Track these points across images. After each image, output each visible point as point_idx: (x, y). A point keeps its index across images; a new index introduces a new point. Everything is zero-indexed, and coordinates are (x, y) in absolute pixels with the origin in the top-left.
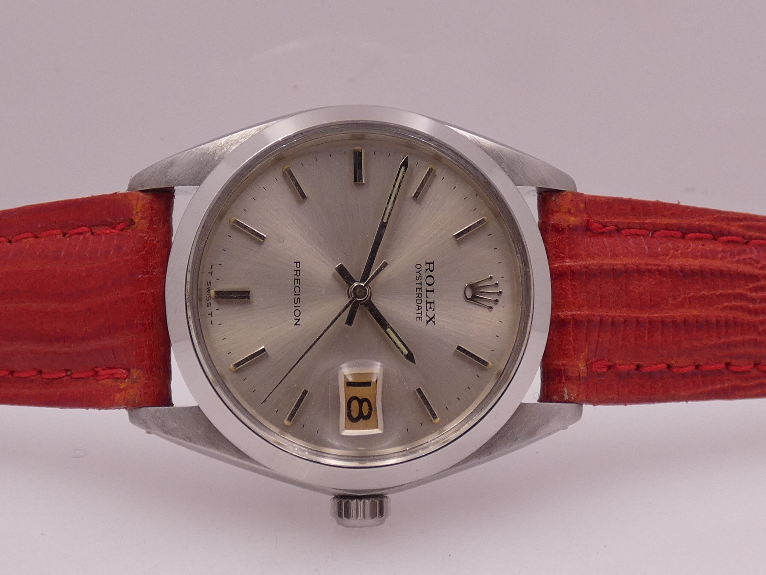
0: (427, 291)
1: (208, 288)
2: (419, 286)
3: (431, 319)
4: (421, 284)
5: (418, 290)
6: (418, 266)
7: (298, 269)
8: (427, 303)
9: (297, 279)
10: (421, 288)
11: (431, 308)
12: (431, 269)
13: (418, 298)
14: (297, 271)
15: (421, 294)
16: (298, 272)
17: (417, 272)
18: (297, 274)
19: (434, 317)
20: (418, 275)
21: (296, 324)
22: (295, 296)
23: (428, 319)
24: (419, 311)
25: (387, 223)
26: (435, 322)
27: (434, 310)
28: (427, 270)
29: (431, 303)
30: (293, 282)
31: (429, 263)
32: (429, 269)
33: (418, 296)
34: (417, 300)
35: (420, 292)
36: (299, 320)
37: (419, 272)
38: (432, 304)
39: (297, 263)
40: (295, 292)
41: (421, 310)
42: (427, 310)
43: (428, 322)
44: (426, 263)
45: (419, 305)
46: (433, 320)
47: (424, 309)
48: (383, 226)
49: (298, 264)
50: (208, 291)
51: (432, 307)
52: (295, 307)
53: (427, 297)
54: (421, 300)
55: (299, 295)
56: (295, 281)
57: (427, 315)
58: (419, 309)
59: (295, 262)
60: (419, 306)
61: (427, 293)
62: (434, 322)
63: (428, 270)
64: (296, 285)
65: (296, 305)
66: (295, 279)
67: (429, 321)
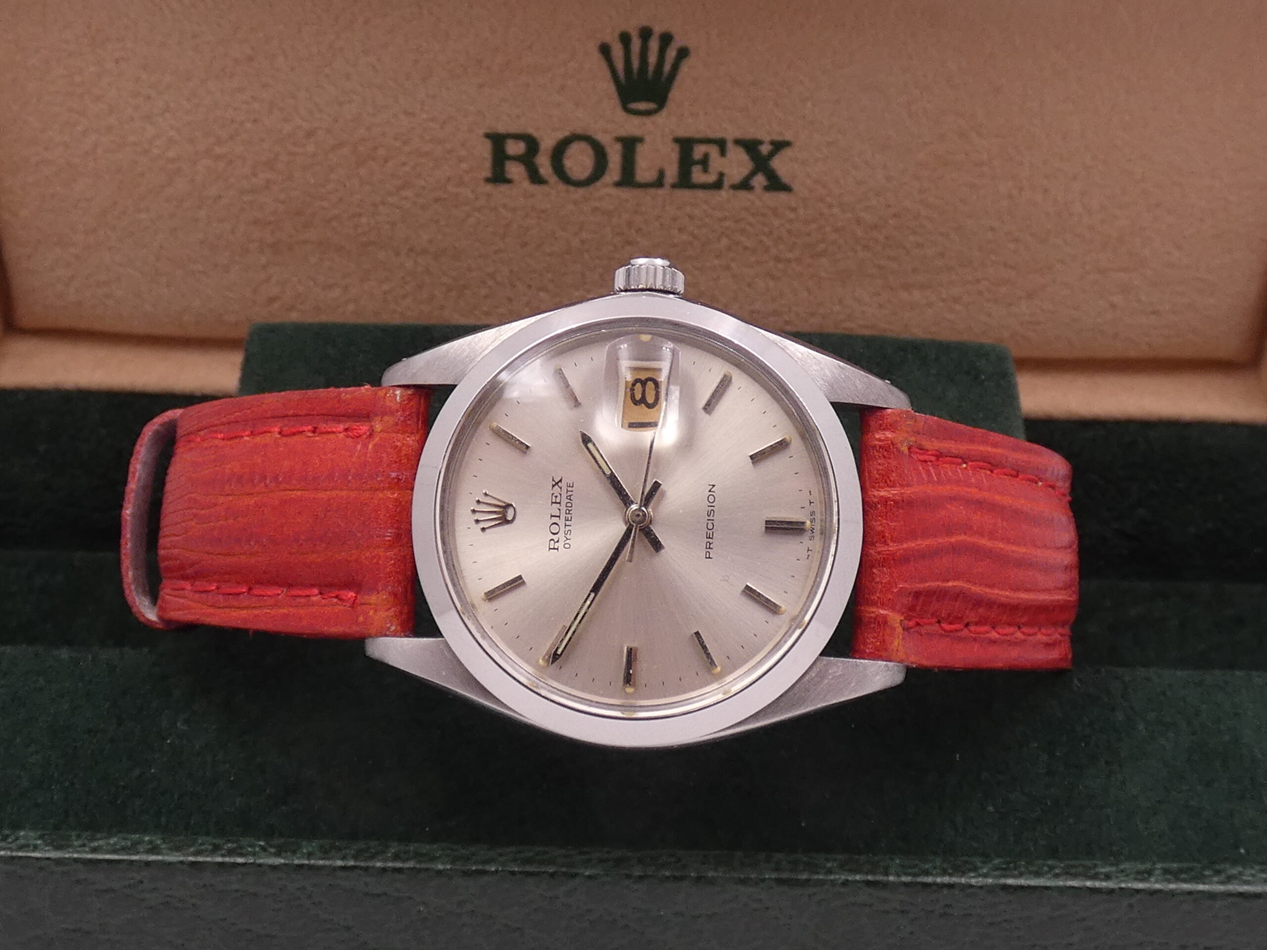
0: (559, 517)
1: (813, 532)
2: (568, 523)
3: (557, 484)
4: (566, 525)
5: (569, 519)
6: (567, 546)
7: (708, 550)
8: (560, 503)
9: (709, 538)
10: (566, 520)
11: (556, 497)
12: (552, 542)
13: (570, 509)
14: (710, 548)
15: (566, 513)
16: (708, 547)
17: (570, 539)
18: (710, 544)
19: (553, 486)
20: (568, 536)
21: (714, 486)
22: (712, 518)
23: (560, 484)
24: (570, 493)
25: (591, 591)
26: (551, 480)
27: (553, 494)
28: (558, 541)
29: (556, 503)
30: (714, 535)
31: (554, 549)
32: (555, 543)
33: (569, 511)
34: (571, 507)
35: (567, 516)
36: (710, 491)
37: (567, 539)
38: (554, 501)
39: (709, 558)
40: (712, 523)
41: (568, 495)
42: (561, 495)
43: (561, 481)
44: (557, 549)
45: (569, 501)
46: (554, 483)
47: (564, 496)
48: (596, 588)
49: (708, 556)
50: (813, 529)
51: (554, 498)
52: (714, 506)
53: (560, 510)
54: (566, 507)
55: (708, 520)
56: (713, 536)
57: (561, 488)
58: (570, 496)
59: (711, 558)
60: (570, 499)
61: (558, 515)
62: (553, 480)
63: (556, 541)
64: (711, 531)
65: (712, 508)
66: (712, 538)
67: (558, 482)
